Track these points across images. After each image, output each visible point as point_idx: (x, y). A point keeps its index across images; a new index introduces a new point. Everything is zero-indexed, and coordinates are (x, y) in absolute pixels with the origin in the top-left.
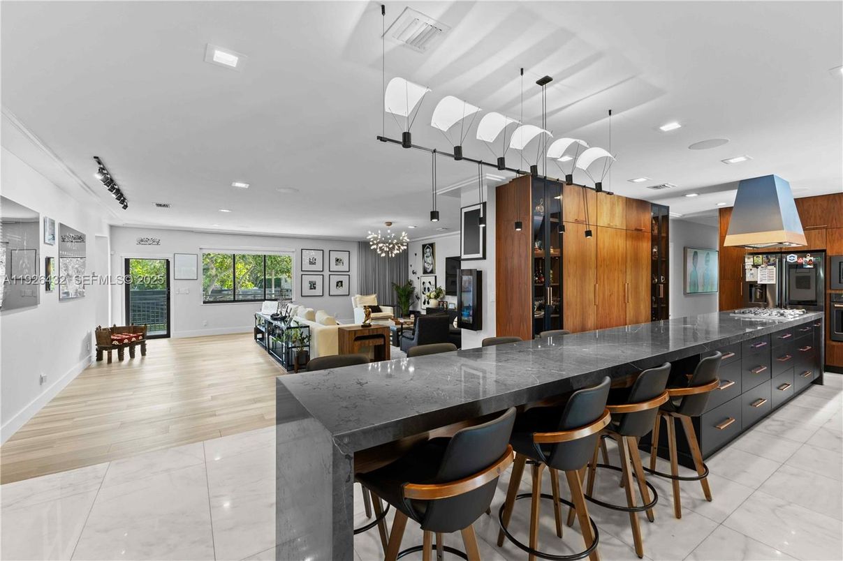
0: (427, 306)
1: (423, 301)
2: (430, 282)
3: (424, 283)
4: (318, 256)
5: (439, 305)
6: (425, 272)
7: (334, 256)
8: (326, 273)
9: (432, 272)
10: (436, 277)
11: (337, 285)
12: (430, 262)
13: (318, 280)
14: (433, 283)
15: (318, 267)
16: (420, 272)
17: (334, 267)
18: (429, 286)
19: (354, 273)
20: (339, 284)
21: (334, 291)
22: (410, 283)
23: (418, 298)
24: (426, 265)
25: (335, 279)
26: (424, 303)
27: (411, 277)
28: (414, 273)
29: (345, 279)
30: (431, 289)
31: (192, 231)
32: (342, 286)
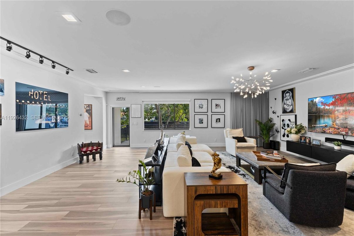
0: (286, 139)
1: (282, 134)
2: (289, 120)
3: (283, 120)
4: (204, 103)
5: (301, 139)
6: (285, 111)
7: (215, 102)
8: (210, 113)
9: (292, 111)
10: (296, 116)
11: (217, 121)
12: (290, 104)
13: (204, 118)
14: (293, 120)
15: (204, 110)
16: (280, 112)
17: (214, 110)
18: (288, 122)
19: (228, 113)
20: (218, 120)
21: (215, 124)
22: (270, 120)
23: (278, 132)
24: (286, 106)
25: (215, 117)
26: (284, 136)
27: (271, 115)
28: (274, 113)
29: (222, 117)
30: (291, 126)
31: (138, 92)
32: (220, 121)
